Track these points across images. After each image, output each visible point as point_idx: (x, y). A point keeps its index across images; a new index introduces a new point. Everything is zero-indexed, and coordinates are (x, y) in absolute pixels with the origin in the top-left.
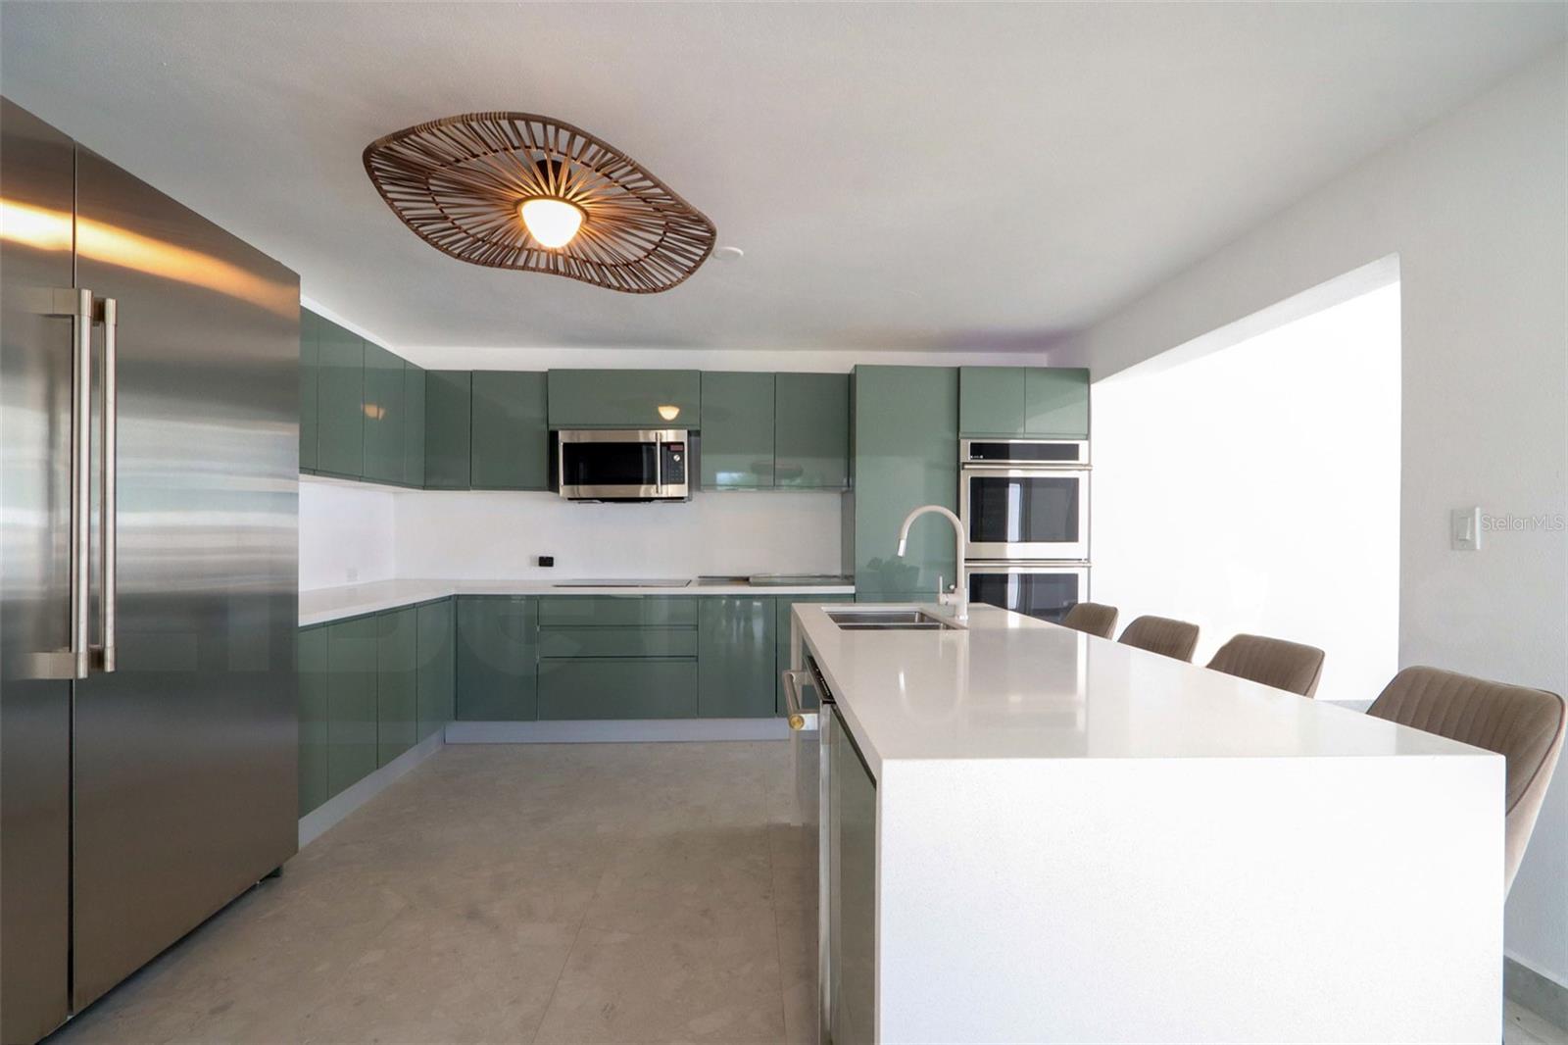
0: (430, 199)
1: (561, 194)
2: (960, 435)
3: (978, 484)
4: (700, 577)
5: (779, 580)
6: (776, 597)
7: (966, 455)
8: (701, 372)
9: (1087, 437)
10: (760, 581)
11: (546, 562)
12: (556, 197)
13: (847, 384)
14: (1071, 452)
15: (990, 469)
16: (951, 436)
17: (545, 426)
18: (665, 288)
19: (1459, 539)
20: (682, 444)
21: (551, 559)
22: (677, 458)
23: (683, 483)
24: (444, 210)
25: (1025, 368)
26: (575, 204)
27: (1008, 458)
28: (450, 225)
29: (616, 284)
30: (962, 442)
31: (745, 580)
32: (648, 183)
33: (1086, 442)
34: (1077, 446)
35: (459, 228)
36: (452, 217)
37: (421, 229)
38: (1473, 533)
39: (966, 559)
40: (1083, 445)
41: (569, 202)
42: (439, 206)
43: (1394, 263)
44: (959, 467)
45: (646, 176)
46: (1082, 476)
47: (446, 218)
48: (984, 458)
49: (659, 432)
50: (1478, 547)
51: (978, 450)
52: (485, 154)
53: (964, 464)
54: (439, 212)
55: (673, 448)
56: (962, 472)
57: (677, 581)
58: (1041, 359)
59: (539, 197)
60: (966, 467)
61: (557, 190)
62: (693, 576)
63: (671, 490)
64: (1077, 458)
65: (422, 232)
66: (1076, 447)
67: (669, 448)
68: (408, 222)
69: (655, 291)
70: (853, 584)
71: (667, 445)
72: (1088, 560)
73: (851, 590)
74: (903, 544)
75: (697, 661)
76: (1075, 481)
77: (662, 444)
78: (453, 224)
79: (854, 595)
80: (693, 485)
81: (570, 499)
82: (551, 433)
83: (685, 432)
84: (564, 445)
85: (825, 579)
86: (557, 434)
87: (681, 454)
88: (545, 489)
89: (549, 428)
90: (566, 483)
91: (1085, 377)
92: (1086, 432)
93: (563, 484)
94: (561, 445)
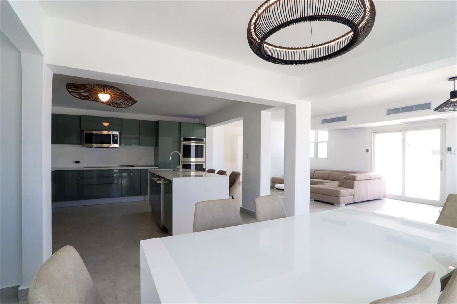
2: (181, 136)
3: (184, 146)
4: (120, 166)
5: (140, 166)
6: (140, 169)
7: (182, 140)
8: (122, 119)
9: (205, 137)
10: (136, 166)
11: (78, 162)
12: (105, 93)
13: (157, 123)
14: (202, 140)
15: (187, 143)
16: (178, 136)
18: (123, 108)
20: (117, 135)
22: (116, 138)
23: (117, 144)
25: (193, 123)
26: (108, 94)
27: (191, 141)
29: (112, 105)
30: (181, 137)
31: (132, 166)
33: (205, 138)
35: (81, 94)
38: (249, 156)
39: (182, 161)
40: (204, 139)
41: (107, 94)
43: (242, 118)
44: (180, 142)
46: (204, 145)
47: (79, 92)
48: (186, 141)
49: (111, 132)
50: (249, 158)
51: (184, 139)
52: (97, 88)
53: (181, 142)
55: (115, 136)
56: (181, 143)
59: (101, 93)
62: (118, 165)
63: (114, 145)
64: (203, 141)
66: (203, 139)
69: (121, 108)
70: (158, 166)
71: (113, 135)
72: (205, 161)
74: (170, 157)
75: (121, 184)
76: (203, 146)
77: (112, 135)
80: (120, 144)
81: (87, 147)
82: (81, 131)
83: (118, 132)
84: (86, 134)
85: (151, 166)
86: (83, 131)
87: (117, 137)
88: (79, 144)
89: (81, 129)
90: (86, 143)
91: (205, 126)
92: (205, 136)
93: (85, 143)
94: (85, 134)
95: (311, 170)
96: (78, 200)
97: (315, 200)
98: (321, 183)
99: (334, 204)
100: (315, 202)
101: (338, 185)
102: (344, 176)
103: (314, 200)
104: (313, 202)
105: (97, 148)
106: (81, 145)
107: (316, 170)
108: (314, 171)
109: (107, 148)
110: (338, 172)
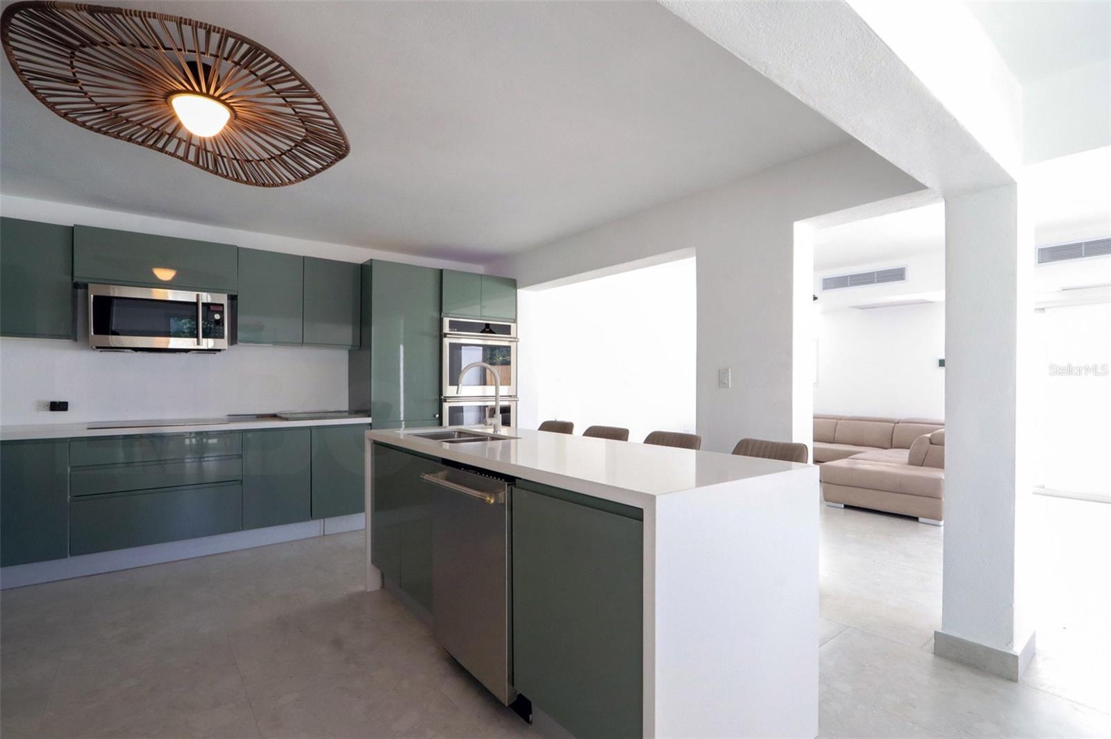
0: (69, 62)
1: (212, 92)
2: (443, 314)
3: (454, 349)
5: (301, 416)
6: (310, 428)
7: (446, 328)
8: (238, 248)
9: (515, 321)
10: (297, 416)
11: (59, 407)
12: (207, 95)
13: (363, 273)
14: (506, 330)
15: (461, 338)
16: (436, 315)
17: (69, 278)
19: (722, 383)
20: (222, 305)
21: (66, 404)
22: (217, 316)
23: (223, 337)
24: (77, 74)
26: (223, 102)
28: (78, 88)
30: (444, 319)
31: (274, 417)
32: (326, 115)
34: (510, 326)
35: (86, 94)
36: (81, 82)
37: (31, 82)
38: (728, 381)
39: (447, 397)
40: (513, 325)
41: (218, 99)
42: (74, 70)
44: (442, 336)
45: (326, 110)
46: (513, 345)
47: (76, 82)
48: (458, 331)
49: (200, 293)
50: (730, 386)
51: (453, 325)
53: (445, 334)
54: (72, 75)
55: (212, 308)
56: (443, 339)
57: (217, 420)
58: (480, 269)
59: (187, 91)
60: (448, 336)
61: (208, 90)
62: (222, 414)
63: (208, 343)
64: (509, 334)
65: (32, 84)
67: (209, 308)
68: (20, 72)
70: (369, 416)
71: (207, 305)
72: (516, 397)
73: (369, 420)
75: (242, 483)
76: (509, 348)
77: (204, 305)
78: (81, 88)
79: (371, 424)
80: (233, 340)
81: (98, 348)
82: (76, 286)
83: (225, 296)
84: (95, 297)
85: (338, 414)
86: (86, 286)
87: (221, 313)
88: (67, 337)
89: (76, 280)
90: (95, 333)
91: (513, 284)
92: (514, 318)
93: (92, 334)
94: (92, 296)
95: (814, 418)
96: (64, 556)
97: (846, 507)
98: (846, 455)
99: (920, 519)
100: (848, 511)
101: (907, 460)
102: (929, 435)
103: (843, 506)
104: (843, 510)
105: (139, 354)
106: (76, 340)
107: (841, 419)
108: (835, 421)
109: (183, 354)
110: (878, 423)
